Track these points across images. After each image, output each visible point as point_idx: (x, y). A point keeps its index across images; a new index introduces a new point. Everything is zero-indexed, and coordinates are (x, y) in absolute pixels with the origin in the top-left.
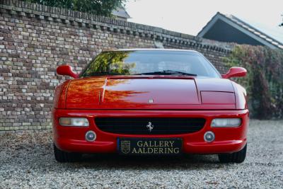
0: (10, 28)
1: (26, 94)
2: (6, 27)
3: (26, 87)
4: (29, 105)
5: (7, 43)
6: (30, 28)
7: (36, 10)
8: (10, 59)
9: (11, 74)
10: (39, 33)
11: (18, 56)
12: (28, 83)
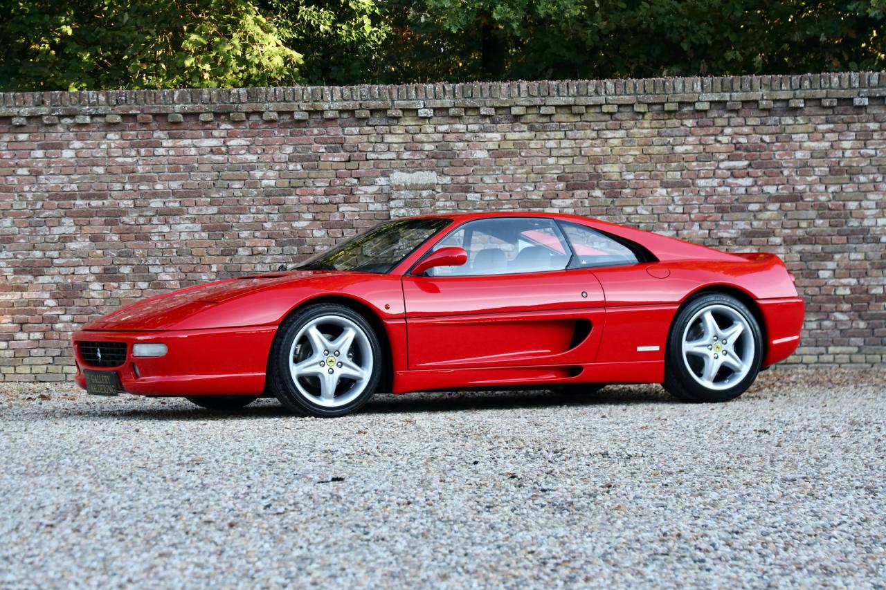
0: (767, 138)
1: (831, 282)
2: (755, 138)
3: (831, 265)
4: (845, 306)
5: (760, 172)
6: (832, 131)
7: (841, 87)
8: (774, 206)
9: (778, 240)
10: (865, 137)
11: (796, 198)
12: (837, 257)
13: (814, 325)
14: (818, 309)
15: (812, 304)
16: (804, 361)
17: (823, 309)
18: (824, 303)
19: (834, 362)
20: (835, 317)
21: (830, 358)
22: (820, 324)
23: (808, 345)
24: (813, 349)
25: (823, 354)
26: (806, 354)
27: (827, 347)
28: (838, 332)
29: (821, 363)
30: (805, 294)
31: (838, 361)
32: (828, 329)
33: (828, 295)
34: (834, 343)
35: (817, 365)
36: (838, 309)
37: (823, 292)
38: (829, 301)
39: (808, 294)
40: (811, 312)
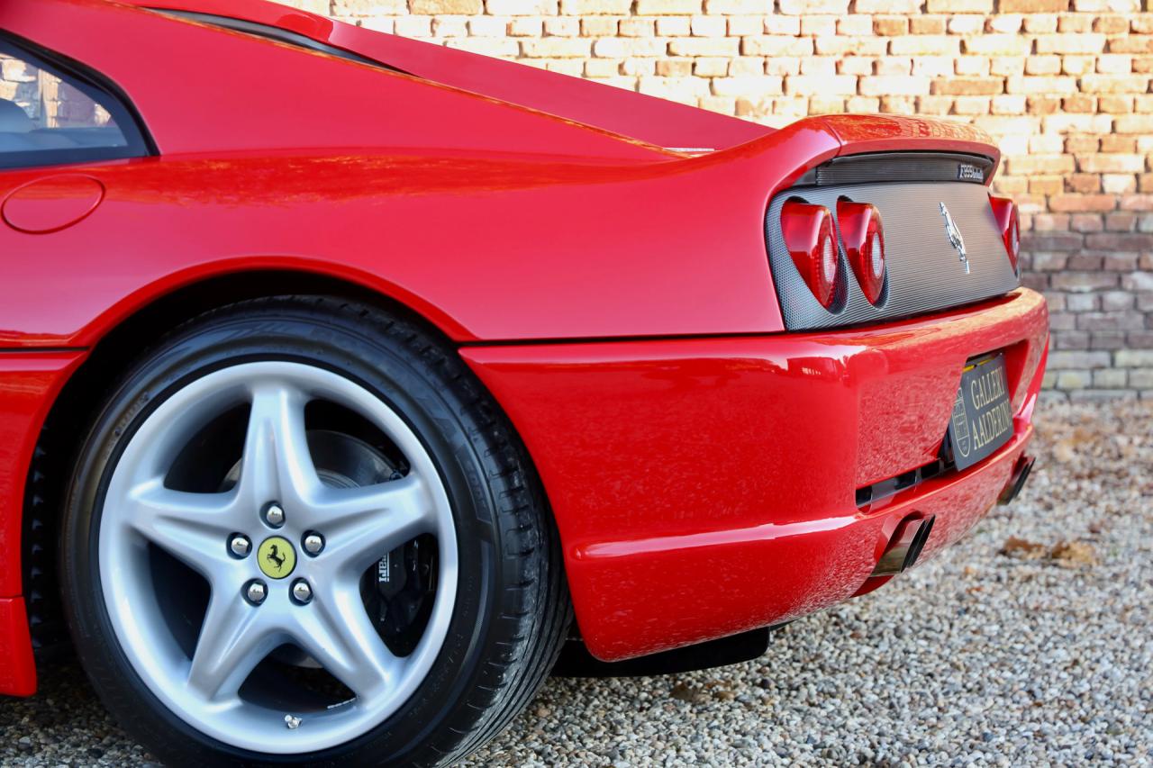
13: (1086, 302)
14: (1097, 264)
15: (1084, 253)
16: (1061, 384)
17: (1109, 265)
18: (1112, 250)
19: (1128, 386)
20: (1135, 283)
21: (1117, 377)
22: (1101, 300)
23: (1073, 346)
24: (1082, 357)
25: (1101, 368)
26: (1065, 369)
27: (1112, 352)
28: (1139, 318)
29: (1100, 388)
30: (1071, 229)
31: (1136, 383)
32: (1117, 310)
33: (1121, 232)
34: (1128, 343)
35: (1090, 393)
36: (1144, 264)
37: (1111, 225)
38: (1123, 246)
39: (1078, 231)
40: (1082, 270)
